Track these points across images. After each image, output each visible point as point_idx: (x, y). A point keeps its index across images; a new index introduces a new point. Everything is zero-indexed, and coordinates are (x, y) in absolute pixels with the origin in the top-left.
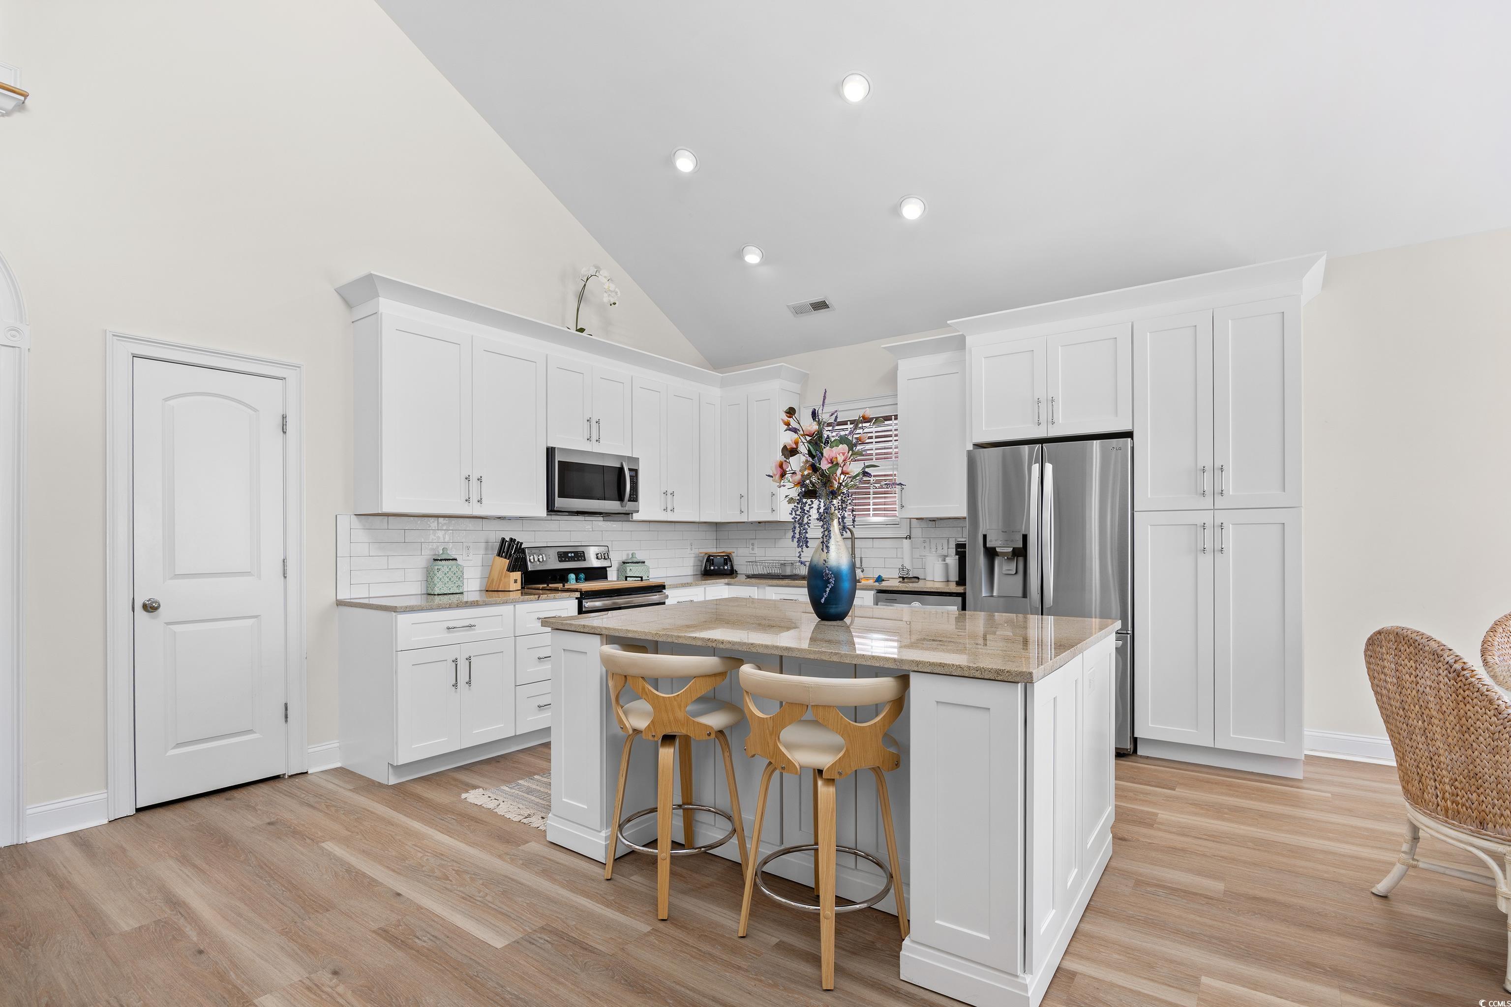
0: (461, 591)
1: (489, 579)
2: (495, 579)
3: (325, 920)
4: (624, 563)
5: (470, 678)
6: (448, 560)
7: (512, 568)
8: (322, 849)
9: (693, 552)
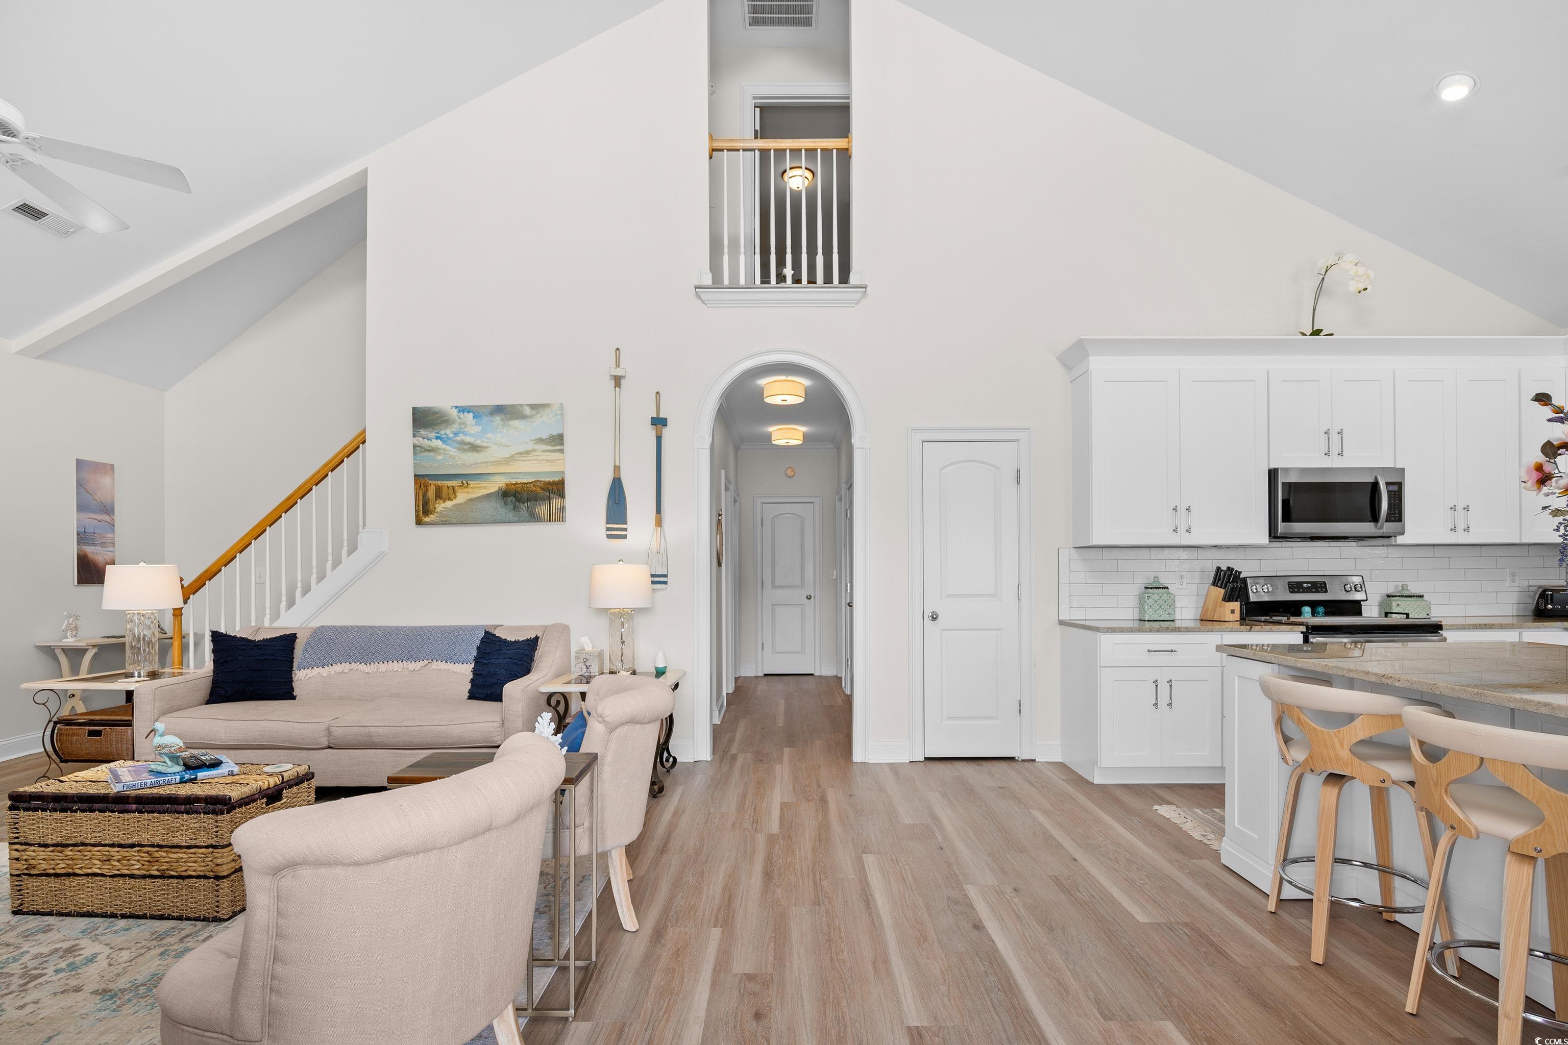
0: (1171, 618)
1: (1205, 609)
2: (1210, 608)
3: (1019, 858)
4: (1389, 596)
5: (1171, 699)
6: (1158, 588)
7: (1228, 598)
8: (1030, 813)
9: (1516, 584)
